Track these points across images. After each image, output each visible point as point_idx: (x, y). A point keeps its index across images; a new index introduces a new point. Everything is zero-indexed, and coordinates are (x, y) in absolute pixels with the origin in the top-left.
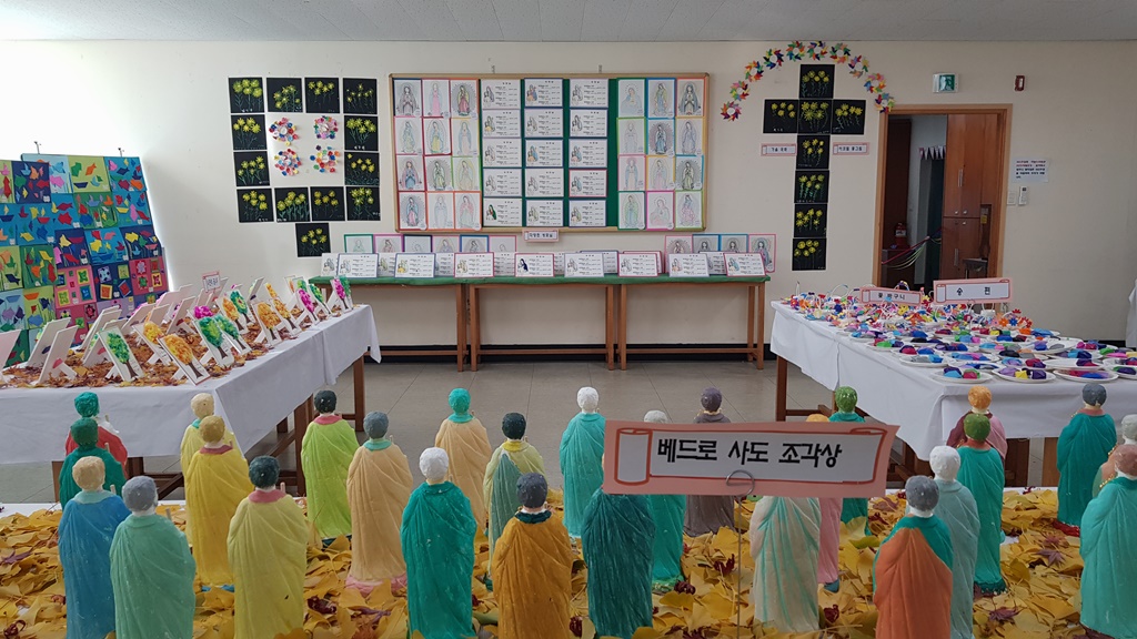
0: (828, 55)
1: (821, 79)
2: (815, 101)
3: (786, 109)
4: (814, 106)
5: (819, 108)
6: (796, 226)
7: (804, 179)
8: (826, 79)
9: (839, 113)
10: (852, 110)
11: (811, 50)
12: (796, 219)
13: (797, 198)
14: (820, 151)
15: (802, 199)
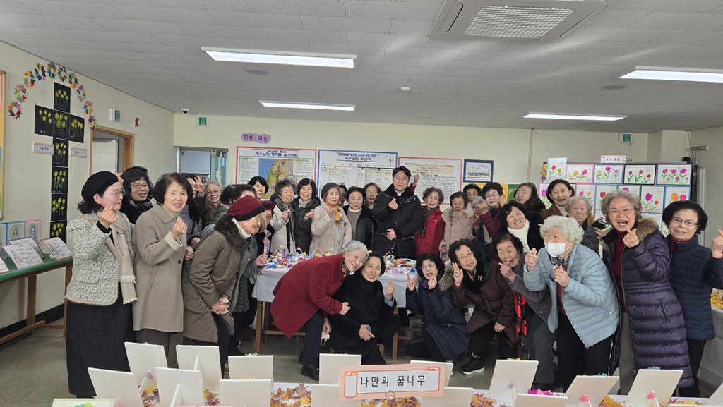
0: (68, 80)
1: (65, 97)
2: (62, 113)
3: (47, 116)
4: (61, 117)
5: (63, 120)
6: (52, 211)
7: (56, 174)
8: (67, 98)
9: (73, 125)
10: (79, 124)
11: (59, 73)
12: (52, 206)
13: (53, 189)
14: (64, 152)
15: (55, 190)
